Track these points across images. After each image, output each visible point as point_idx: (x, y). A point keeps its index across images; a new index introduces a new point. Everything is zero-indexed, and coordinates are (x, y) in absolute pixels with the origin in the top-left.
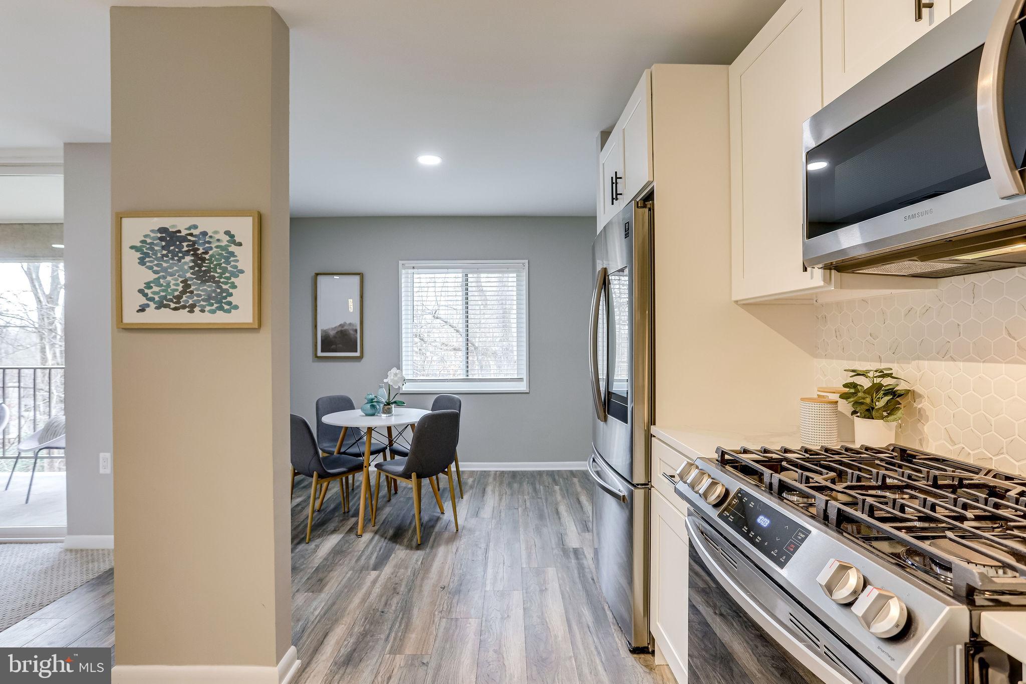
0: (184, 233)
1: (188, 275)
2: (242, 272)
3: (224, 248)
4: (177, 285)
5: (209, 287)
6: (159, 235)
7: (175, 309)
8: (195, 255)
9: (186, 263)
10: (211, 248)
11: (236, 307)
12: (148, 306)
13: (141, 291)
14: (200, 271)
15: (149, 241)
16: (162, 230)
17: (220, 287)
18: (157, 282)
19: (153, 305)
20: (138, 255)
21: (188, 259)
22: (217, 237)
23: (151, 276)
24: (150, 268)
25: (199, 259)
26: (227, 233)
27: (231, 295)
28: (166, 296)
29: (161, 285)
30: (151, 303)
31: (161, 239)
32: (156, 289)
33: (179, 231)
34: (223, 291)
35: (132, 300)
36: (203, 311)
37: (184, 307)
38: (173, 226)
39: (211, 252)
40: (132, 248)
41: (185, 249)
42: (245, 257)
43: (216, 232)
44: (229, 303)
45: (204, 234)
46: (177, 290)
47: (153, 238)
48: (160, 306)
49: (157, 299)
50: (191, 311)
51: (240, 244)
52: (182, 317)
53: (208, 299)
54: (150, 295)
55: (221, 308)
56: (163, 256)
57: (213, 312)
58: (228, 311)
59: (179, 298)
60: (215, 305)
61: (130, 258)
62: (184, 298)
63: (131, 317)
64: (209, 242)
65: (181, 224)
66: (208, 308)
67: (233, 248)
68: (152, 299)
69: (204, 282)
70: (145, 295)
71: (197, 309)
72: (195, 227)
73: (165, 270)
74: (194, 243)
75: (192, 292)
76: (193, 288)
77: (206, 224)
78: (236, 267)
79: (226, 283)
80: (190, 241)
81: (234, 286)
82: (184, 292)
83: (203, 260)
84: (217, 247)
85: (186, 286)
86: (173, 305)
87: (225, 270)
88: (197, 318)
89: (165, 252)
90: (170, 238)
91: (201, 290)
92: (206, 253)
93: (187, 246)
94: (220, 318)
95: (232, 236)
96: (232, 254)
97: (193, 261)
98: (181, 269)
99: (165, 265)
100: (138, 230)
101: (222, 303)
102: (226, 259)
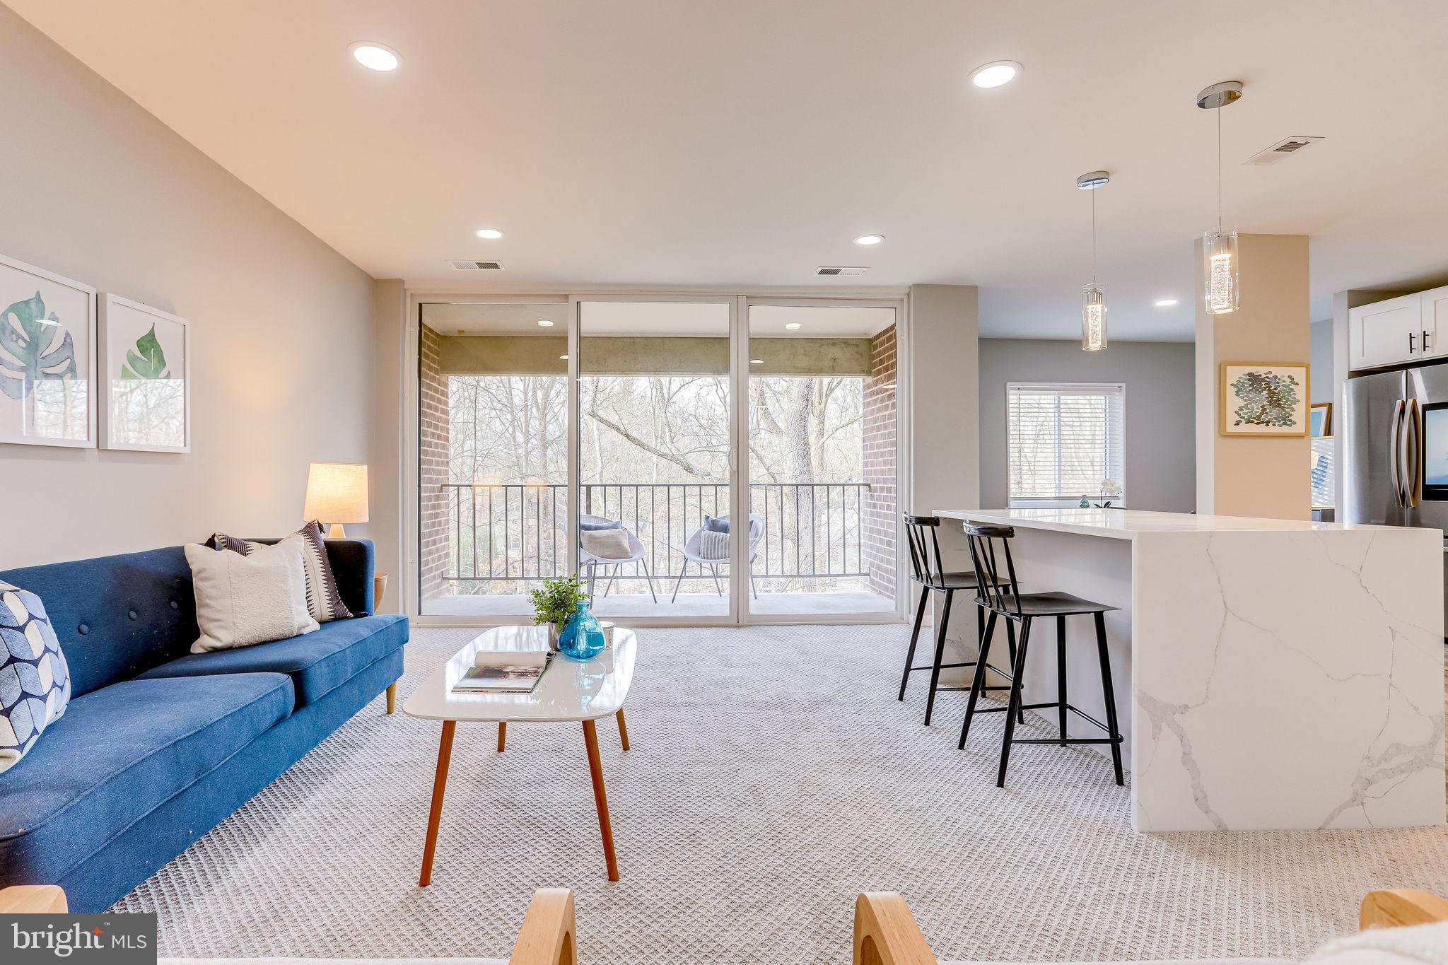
0: (1263, 376)
1: (1265, 402)
2: (1298, 401)
3: (1287, 386)
4: (1258, 408)
5: (1278, 410)
6: (1248, 377)
7: (1257, 424)
8: (1270, 390)
9: (1264, 395)
10: (1279, 386)
11: (1295, 423)
12: (1241, 421)
13: (1237, 412)
14: (1272, 400)
15: (1242, 380)
16: (1250, 374)
17: (1285, 410)
18: (1246, 406)
19: (1244, 421)
20: (1236, 389)
21: (1265, 392)
22: (1283, 379)
23: (1243, 403)
24: (1243, 398)
25: (1272, 393)
26: (1290, 377)
27: (1291, 415)
28: (1251, 415)
29: (1249, 409)
30: (1243, 420)
31: (1249, 380)
32: (1245, 411)
33: (1261, 375)
34: (1287, 413)
35: (1231, 417)
36: (1274, 425)
37: (1263, 422)
38: (1257, 372)
39: (1279, 389)
40: (1231, 385)
41: (1264, 386)
42: (1300, 392)
43: (1283, 376)
44: (1290, 421)
45: (1276, 377)
46: (1258, 412)
47: (1244, 379)
48: (1248, 421)
49: (1246, 417)
50: (1267, 425)
51: (1297, 384)
52: (1262, 429)
53: (1277, 419)
54: (1242, 414)
55: (1285, 424)
56: (1250, 390)
57: (1281, 426)
58: (1290, 425)
59: (1259, 417)
60: (1282, 422)
61: (1231, 391)
62: (1263, 417)
63: (1231, 428)
64: (1278, 382)
65: (1261, 371)
66: (1277, 423)
67: (1293, 386)
68: (1243, 418)
69: (1275, 407)
70: (1239, 415)
71: (1271, 424)
72: (1270, 373)
73: (1251, 399)
74: (1269, 382)
75: (1267, 413)
76: (1268, 410)
77: (1276, 371)
78: (1294, 398)
79: (1288, 408)
80: (1266, 381)
81: (1293, 410)
82: (1262, 413)
83: (1274, 393)
84: (1283, 385)
85: (1264, 409)
86: (1256, 421)
87: (1288, 400)
89: (1251, 388)
90: (1254, 379)
91: (1274, 412)
92: (1276, 389)
93: (1265, 384)
94: (1285, 429)
95: (1292, 379)
96: (1292, 390)
97: (1268, 394)
98: (1261, 398)
99: (1251, 396)
100: (1235, 374)
101: (1286, 420)
102: (1289, 393)
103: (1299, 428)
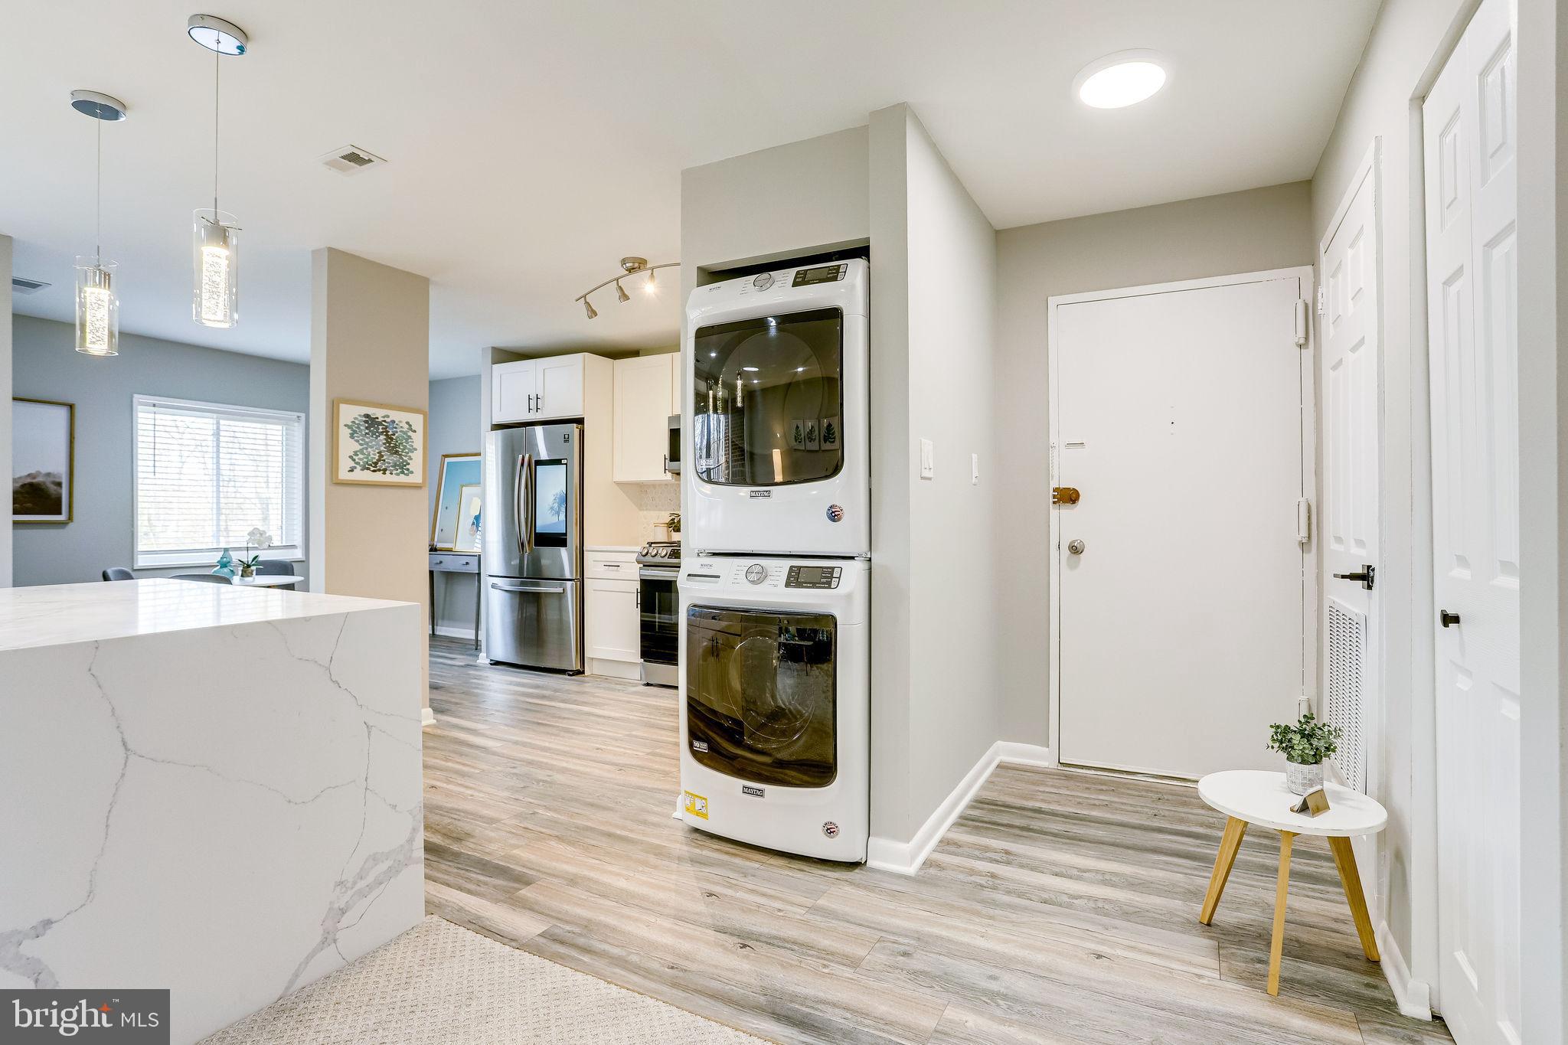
0: (380, 419)
1: (382, 448)
2: (416, 449)
3: (405, 433)
4: (375, 455)
5: (395, 458)
6: (364, 419)
7: (374, 471)
8: (387, 435)
9: (381, 440)
10: (397, 432)
11: (412, 472)
12: (355, 468)
13: (351, 457)
14: (389, 446)
15: (357, 422)
16: (367, 416)
17: (402, 459)
18: (361, 451)
19: (360, 468)
20: (350, 431)
21: (382, 437)
22: (401, 425)
23: (359, 447)
24: (357, 441)
25: (389, 438)
26: (408, 423)
27: (409, 464)
28: (367, 463)
29: (364, 454)
30: (358, 466)
31: (366, 422)
32: (361, 456)
33: (378, 418)
34: (406, 461)
35: (345, 463)
36: (391, 474)
37: (379, 470)
38: (374, 414)
39: (397, 435)
40: (345, 425)
41: (381, 430)
42: (418, 440)
43: (400, 422)
44: (408, 470)
45: (393, 422)
46: (375, 458)
47: (360, 421)
48: (364, 468)
49: (361, 463)
50: (384, 473)
51: (415, 431)
52: (378, 477)
53: (395, 466)
54: (357, 460)
55: (403, 473)
56: (366, 434)
57: (398, 474)
58: (407, 475)
59: (376, 463)
60: (399, 470)
61: (344, 433)
62: (379, 464)
63: (344, 475)
64: (396, 428)
65: (378, 413)
66: (394, 472)
67: (410, 433)
68: (358, 463)
69: (392, 454)
70: (354, 460)
71: (388, 472)
72: (388, 416)
73: (367, 443)
74: (387, 427)
75: (384, 461)
76: (385, 457)
77: (395, 415)
78: (412, 446)
79: (406, 456)
80: (384, 425)
81: (411, 459)
82: (379, 460)
83: (392, 439)
84: (401, 431)
85: (381, 456)
86: (372, 469)
87: (405, 447)
88: (388, 478)
89: (367, 431)
90: (371, 422)
91: (390, 459)
92: (394, 435)
93: (382, 429)
94: (402, 479)
95: (410, 426)
96: (410, 437)
97: (385, 439)
98: (378, 444)
99: (367, 440)
100: (350, 413)
101: (403, 467)
102: (407, 440)
103: (416, 478)
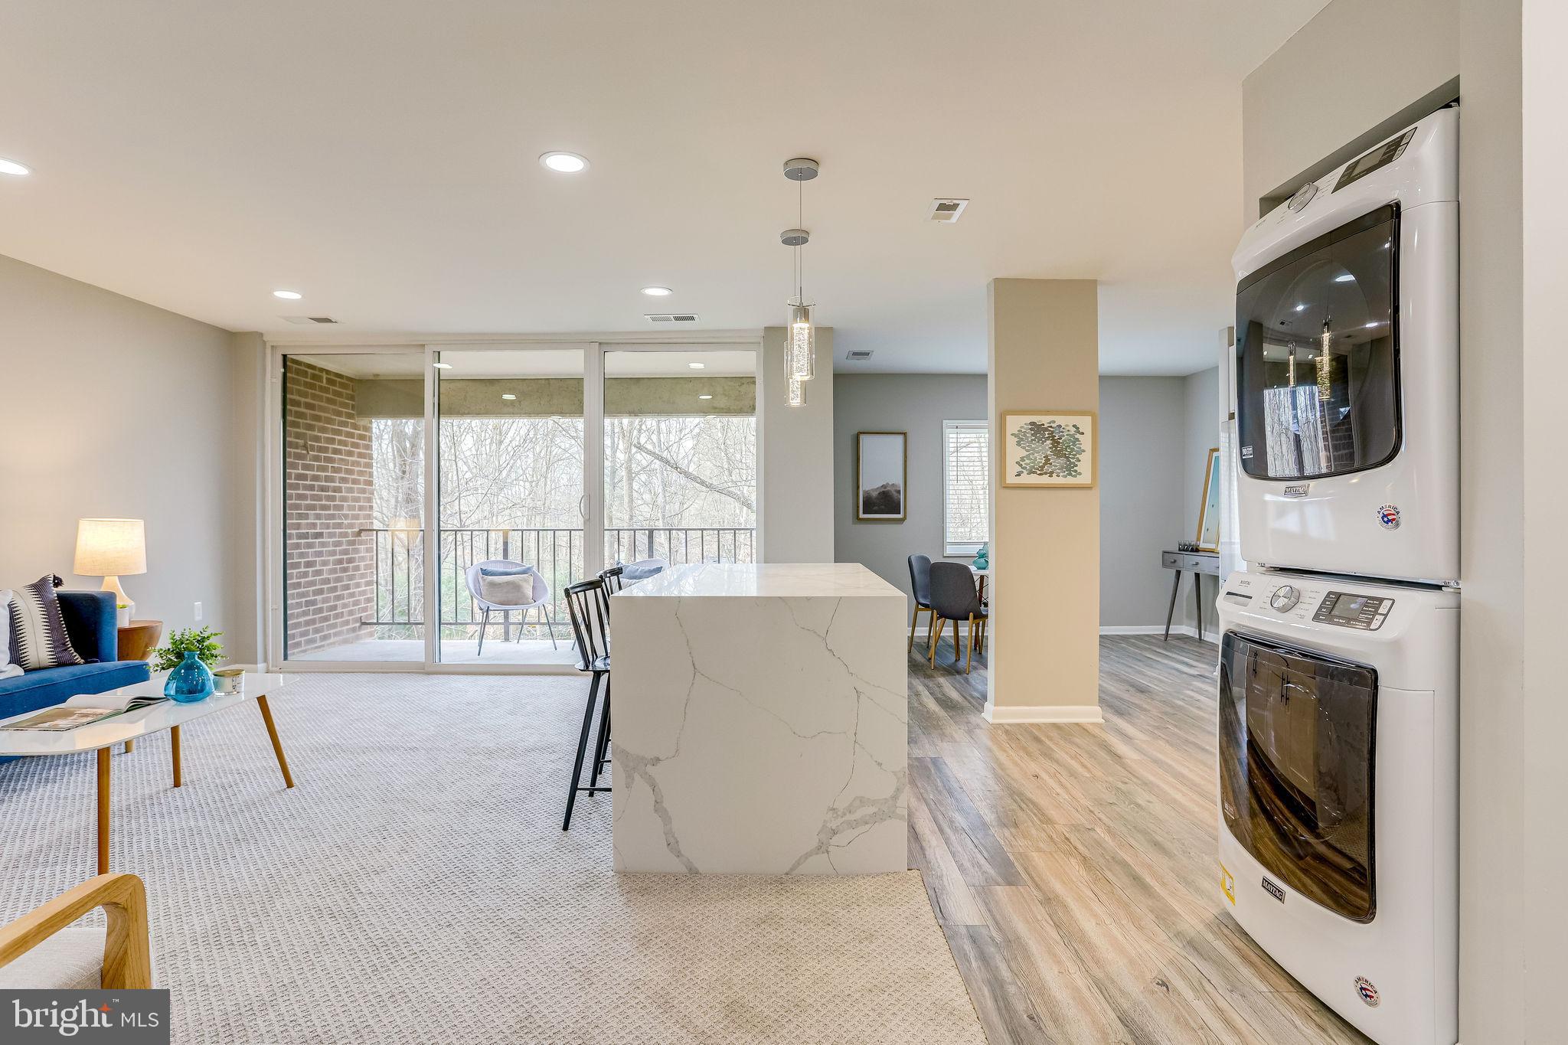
0: (1046, 426)
1: (1049, 453)
2: (1084, 451)
3: (1072, 436)
4: (1042, 459)
5: (1062, 460)
6: (1030, 427)
7: (1041, 475)
8: (1053, 440)
9: (1047, 445)
10: (1064, 436)
11: (1080, 474)
12: (1022, 472)
13: (1018, 463)
14: (1056, 450)
15: (1023, 430)
16: (1033, 423)
17: (1069, 461)
18: (1028, 456)
20: (1017, 439)
21: (1048, 442)
22: (1068, 428)
23: (1025, 453)
24: (1024, 448)
25: (1055, 443)
26: (1074, 426)
27: (1077, 466)
28: (1034, 467)
29: (1031, 459)
30: (1025, 471)
31: (1032, 429)
32: (1027, 461)
33: (1043, 425)
34: (1073, 463)
35: (1012, 468)
36: (1058, 476)
37: (1046, 473)
38: (1040, 421)
39: (1063, 438)
40: (1012, 434)
41: (1047, 436)
42: (1086, 441)
43: (1067, 426)
44: (1076, 471)
45: (1060, 426)
46: (1041, 462)
47: (1026, 429)
48: (1031, 472)
49: (1028, 468)
50: (1051, 476)
51: (1083, 434)
52: (1045, 480)
53: (1062, 468)
54: (1024, 465)
55: (1070, 474)
56: (1032, 440)
57: (1065, 477)
58: (1075, 476)
59: (1042, 467)
60: (1067, 472)
62: (1046, 467)
63: (1011, 479)
64: (1062, 432)
65: (1044, 420)
66: (1061, 474)
67: (1078, 436)
68: (1025, 468)
69: (1059, 457)
70: (1021, 465)
71: (1054, 475)
72: (1054, 422)
73: (1033, 449)
74: (1053, 432)
75: (1051, 464)
76: (1051, 461)
77: (1060, 420)
78: (1080, 448)
79: (1073, 458)
80: (1050, 431)
81: (1079, 461)
82: (1045, 464)
83: (1059, 443)
85: (1048, 460)
86: (1039, 472)
87: (1073, 450)
88: (1055, 480)
89: (1033, 438)
90: (1037, 429)
91: (1057, 462)
92: (1060, 439)
93: (1049, 434)
94: (1070, 480)
95: (1078, 428)
96: (1078, 440)
97: (1052, 444)
98: (1044, 449)
99: (1033, 446)
100: (1016, 422)
101: (1070, 469)
102: (1074, 443)
103: (1085, 478)
